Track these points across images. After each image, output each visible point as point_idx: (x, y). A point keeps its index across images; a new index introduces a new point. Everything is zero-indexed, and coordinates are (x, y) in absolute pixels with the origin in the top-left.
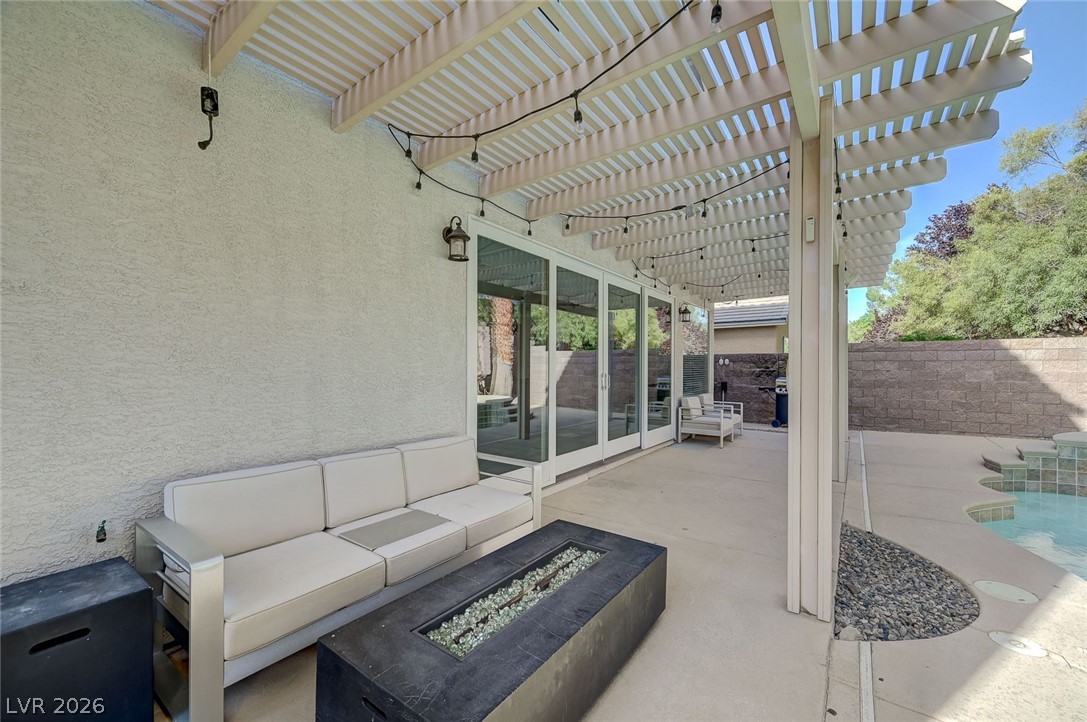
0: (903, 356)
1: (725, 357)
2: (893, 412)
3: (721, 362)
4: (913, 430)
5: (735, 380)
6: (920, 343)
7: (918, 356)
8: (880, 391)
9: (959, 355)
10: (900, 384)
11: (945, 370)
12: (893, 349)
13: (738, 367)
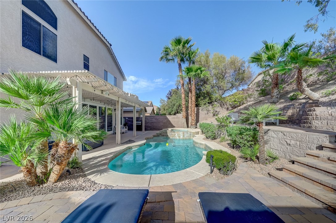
0: (156, 118)
1: (127, 117)
2: (154, 127)
3: (126, 118)
4: (157, 130)
5: (129, 122)
6: (158, 116)
7: (158, 118)
8: (152, 124)
9: (162, 118)
10: (155, 123)
11: (161, 120)
12: (154, 117)
13: (130, 119)
